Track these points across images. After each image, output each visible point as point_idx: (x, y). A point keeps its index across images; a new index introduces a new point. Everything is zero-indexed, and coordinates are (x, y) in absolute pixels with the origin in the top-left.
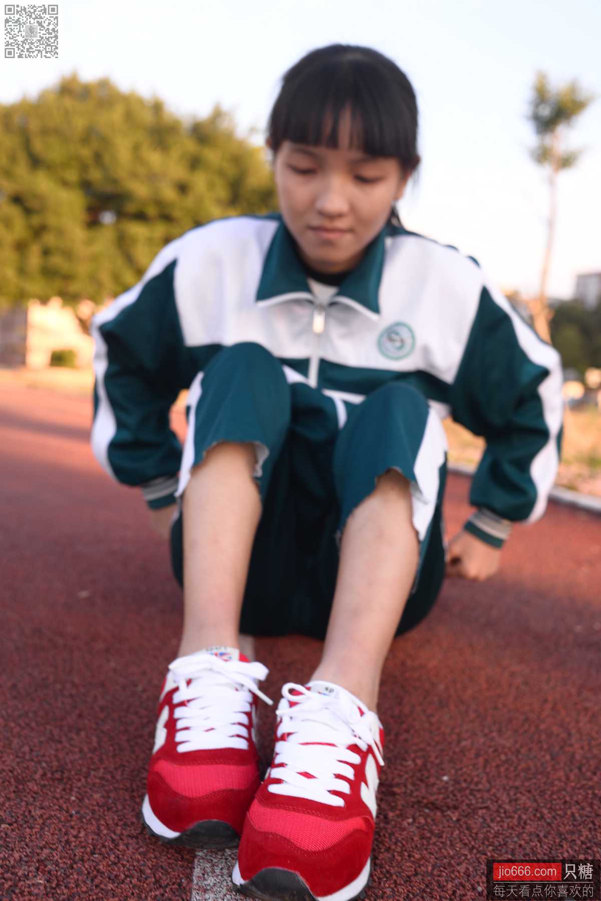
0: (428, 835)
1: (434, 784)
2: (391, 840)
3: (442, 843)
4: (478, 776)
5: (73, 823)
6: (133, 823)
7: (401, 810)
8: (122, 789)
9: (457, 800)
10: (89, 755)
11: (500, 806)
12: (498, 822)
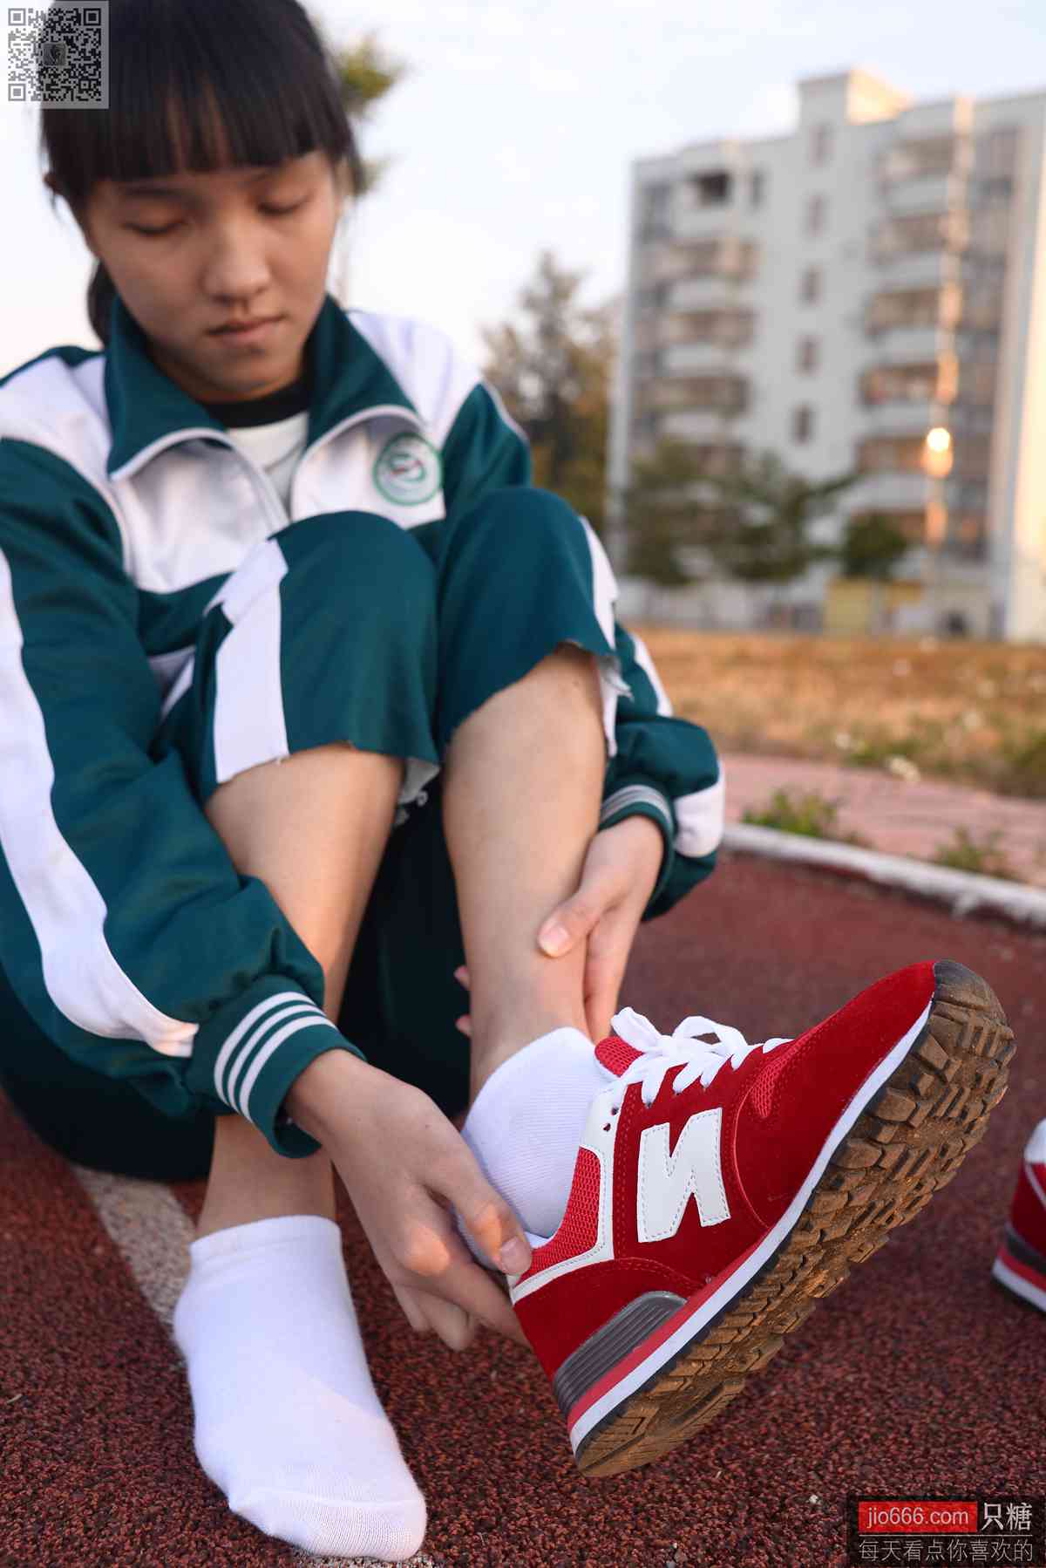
1: (806, 1522)
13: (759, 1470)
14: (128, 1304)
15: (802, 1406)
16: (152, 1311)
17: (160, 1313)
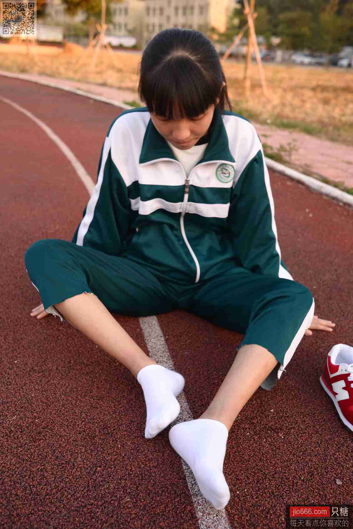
0: (275, 449)
1: (268, 415)
2: (260, 454)
3: (281, 452)
4: (285, 407)
5: (127, 462)
6: (151, 458)
7: (259, 434)
8: (138, 437)
9: (280, 424)
10: (114, 416)
11: (299, 426)
12: (301, 437)
13: (263, 403)
14: (142, 345)
15: (279, 390)
16: (147, 347)
17: (149, 348)
